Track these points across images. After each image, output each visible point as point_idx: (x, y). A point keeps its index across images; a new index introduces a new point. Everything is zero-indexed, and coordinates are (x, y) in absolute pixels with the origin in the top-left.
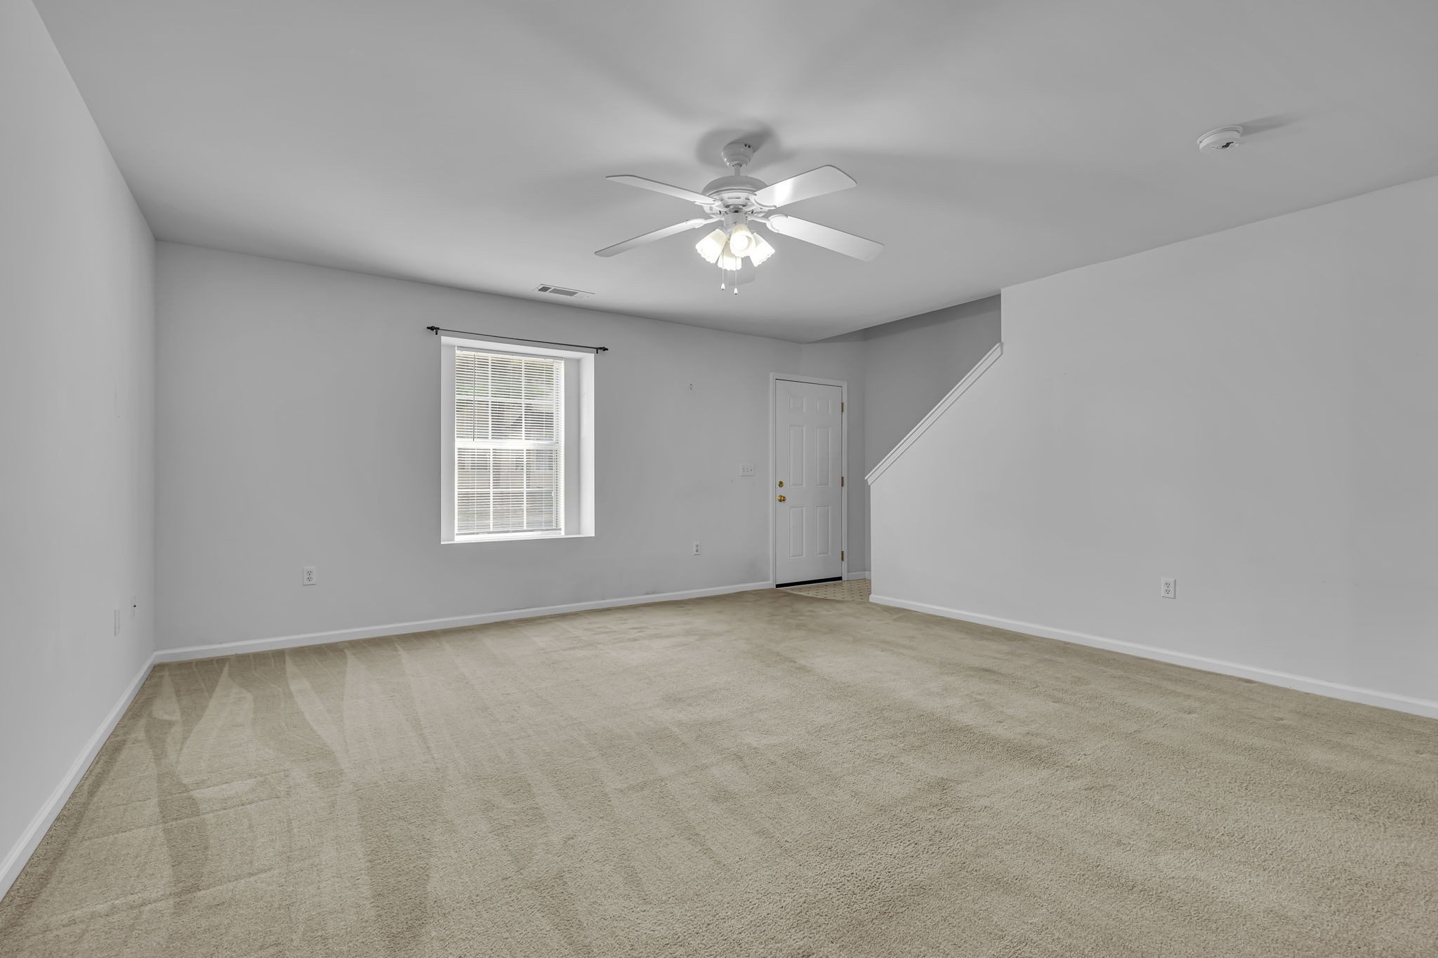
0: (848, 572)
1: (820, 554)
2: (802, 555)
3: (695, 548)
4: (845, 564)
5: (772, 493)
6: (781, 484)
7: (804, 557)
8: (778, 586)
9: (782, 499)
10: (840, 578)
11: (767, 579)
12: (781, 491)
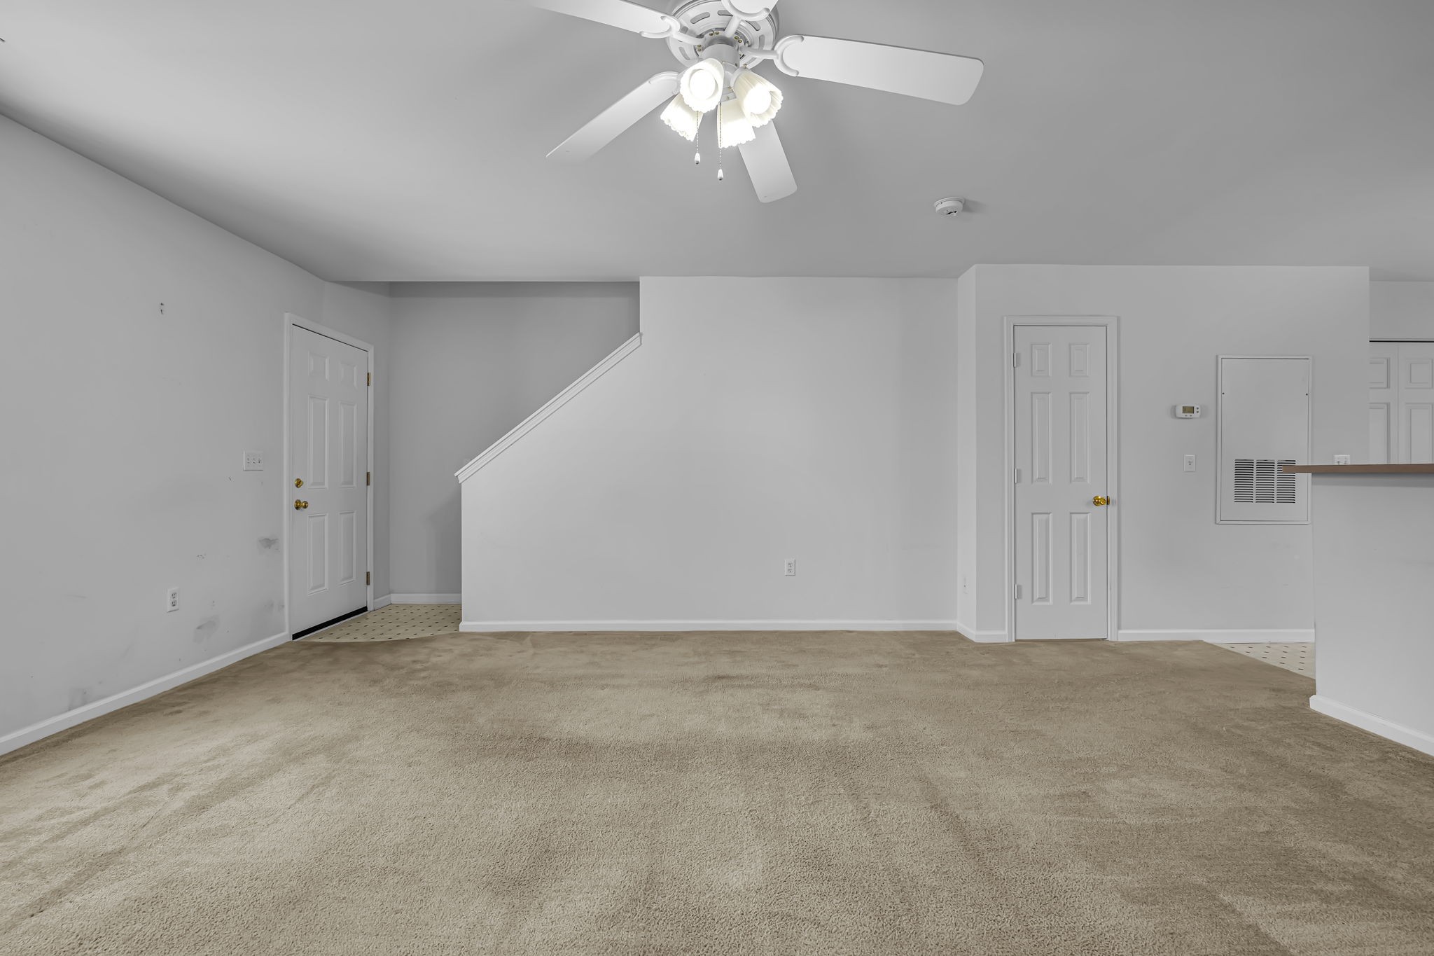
0: (374, 599)
1: (343, 580)
2: (323, 585)
3: (169, 600)
4: (370, 588)
5: (288, 496)
6: (299, 483)
7: (326, 587)
8: (295, 636)
9: (299, 506)
10: (365, 609)
11: (283, 631)
12: (301, 495)
